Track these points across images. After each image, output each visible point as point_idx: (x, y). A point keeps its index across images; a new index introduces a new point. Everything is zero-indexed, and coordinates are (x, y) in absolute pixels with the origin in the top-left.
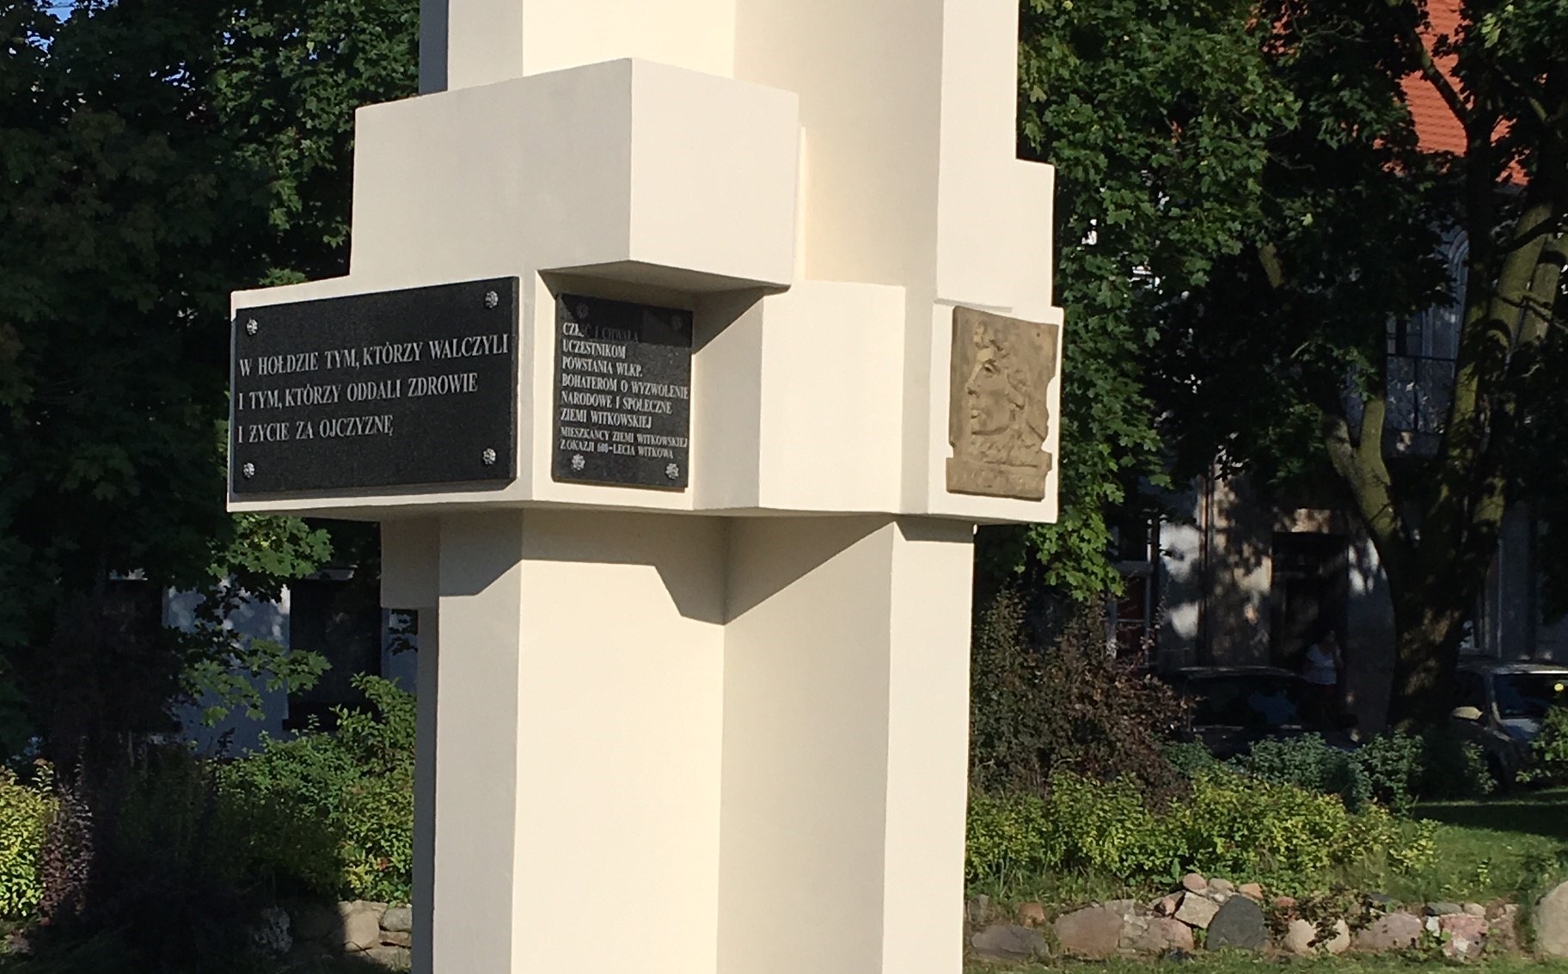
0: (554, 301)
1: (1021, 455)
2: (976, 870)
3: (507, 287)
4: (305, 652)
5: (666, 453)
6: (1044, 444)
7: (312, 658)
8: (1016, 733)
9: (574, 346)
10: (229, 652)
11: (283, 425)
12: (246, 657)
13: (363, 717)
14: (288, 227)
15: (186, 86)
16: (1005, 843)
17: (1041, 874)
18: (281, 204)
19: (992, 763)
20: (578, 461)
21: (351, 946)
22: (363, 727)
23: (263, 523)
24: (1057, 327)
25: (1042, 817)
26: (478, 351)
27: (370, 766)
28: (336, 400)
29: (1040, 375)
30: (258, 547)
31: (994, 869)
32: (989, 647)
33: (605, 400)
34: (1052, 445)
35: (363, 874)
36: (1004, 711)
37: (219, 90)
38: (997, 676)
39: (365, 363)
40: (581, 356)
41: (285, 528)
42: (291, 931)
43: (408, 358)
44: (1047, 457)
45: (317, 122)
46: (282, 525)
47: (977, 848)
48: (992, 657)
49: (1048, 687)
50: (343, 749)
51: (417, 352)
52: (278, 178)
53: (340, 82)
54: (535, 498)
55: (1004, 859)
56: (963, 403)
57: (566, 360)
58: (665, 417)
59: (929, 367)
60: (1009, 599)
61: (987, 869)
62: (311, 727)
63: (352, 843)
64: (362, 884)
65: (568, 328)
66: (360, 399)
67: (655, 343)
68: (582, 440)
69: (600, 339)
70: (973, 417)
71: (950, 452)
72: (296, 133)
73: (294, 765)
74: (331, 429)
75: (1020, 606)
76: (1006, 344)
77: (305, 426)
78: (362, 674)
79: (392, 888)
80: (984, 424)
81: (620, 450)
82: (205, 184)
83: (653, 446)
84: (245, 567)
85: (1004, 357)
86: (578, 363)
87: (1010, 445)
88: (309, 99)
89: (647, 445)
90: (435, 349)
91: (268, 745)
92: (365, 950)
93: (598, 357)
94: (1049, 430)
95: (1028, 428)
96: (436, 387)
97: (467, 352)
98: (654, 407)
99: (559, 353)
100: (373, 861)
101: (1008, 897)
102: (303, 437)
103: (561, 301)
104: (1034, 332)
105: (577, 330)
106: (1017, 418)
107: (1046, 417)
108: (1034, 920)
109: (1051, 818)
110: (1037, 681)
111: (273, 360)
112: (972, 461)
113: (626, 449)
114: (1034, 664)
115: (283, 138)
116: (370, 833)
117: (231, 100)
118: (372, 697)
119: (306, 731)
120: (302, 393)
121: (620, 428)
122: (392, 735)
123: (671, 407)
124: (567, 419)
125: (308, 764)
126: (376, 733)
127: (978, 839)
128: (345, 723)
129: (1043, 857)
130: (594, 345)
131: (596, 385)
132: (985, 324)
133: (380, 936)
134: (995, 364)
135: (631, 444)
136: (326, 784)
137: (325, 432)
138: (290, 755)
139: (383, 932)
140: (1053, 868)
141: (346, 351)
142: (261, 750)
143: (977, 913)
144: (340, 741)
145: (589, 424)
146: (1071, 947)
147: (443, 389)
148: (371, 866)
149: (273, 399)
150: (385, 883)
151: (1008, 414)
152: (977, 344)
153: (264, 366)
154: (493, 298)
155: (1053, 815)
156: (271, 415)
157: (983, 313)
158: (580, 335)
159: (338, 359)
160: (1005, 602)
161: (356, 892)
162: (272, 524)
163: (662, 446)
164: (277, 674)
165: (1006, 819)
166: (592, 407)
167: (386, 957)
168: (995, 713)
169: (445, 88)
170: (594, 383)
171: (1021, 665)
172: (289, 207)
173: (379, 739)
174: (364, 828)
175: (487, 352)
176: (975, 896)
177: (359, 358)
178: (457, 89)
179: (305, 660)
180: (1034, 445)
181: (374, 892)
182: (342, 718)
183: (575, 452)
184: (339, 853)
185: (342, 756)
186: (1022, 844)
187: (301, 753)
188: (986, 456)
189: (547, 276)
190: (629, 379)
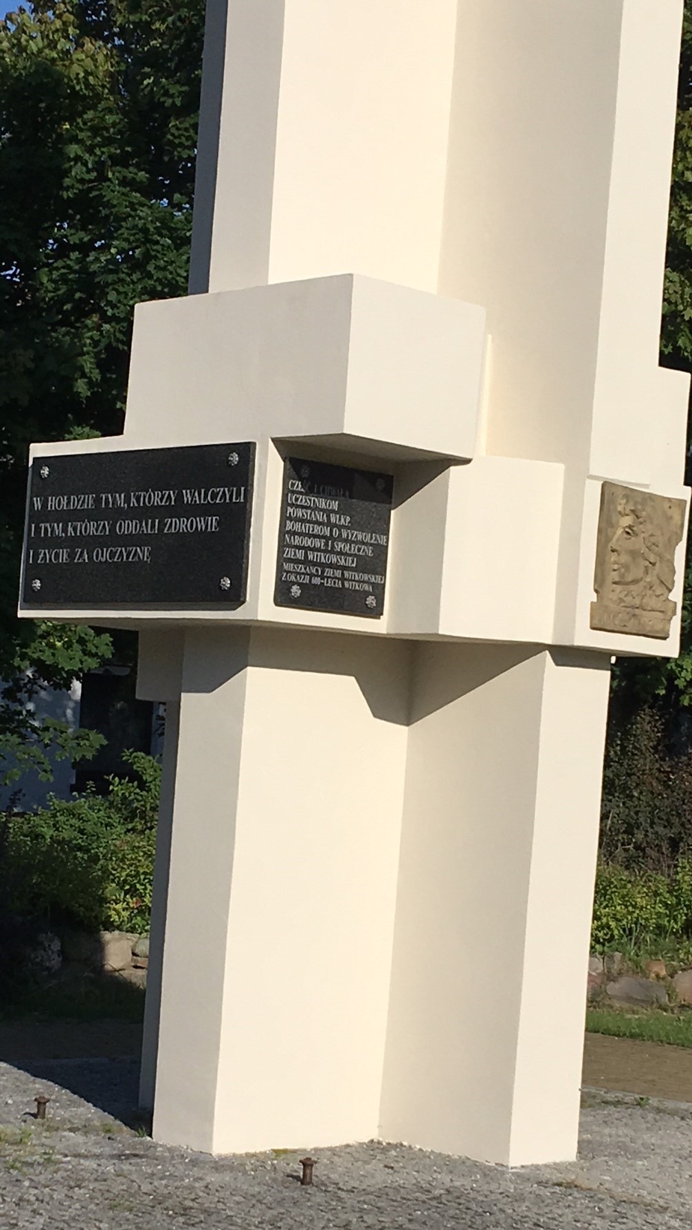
0: (282, 463)
1: (652, 602)
2: (613, 931)
3: (246, 450)
4: (86, 730)
5: (367, 587)
6: (671, 595)
7: (93, 735)
8: (652, 824)
9: (297, 499)
10: (27, 727)
11: (65, 551)
12: (40, 733)
13: (131, 784)
14: (89, 394)
15: (18, 280)
16: (637, 911)
17: (665, 938)
18: (84, 375)
19: (631, 847)
20: (296, 591)
21: (108, 967)
22: (130, 793)
23: (59, 628)
24: (685, 501)
25: (668, 892)
26: (220, 500)
27: (134, 824)
28: (107, 533)
29: (669, 540)
30: (52, 646)
31: (627, 932)
32: (633, 754)
33: (319, 543)
34: (677, 595)
35: (121, 911)
36: (643, 807)
37: (42, 284)
38: (639, 777)
39: (132, 505)
40: (303, 507)
41: (75, 631)
42: (62, 952)
43: (166, 502)
44: (673, 605)
45: (116, 311)
46: (73, 629)
47: (615, 915)
48: (635, 762)
49: (680, 788)
50: (113, 810)
51: (173, 499)
52: (83, 354)
53: (135, 280)
54: (260, 618)
55: (636, 924)
56: (607, 559)
57: (290, 510)
58: (367, 559)
59: (580, 528)
60: (651, 716)
61: (622, 932)
62: (89, 791)
63: (114, 885)
64: (119, 918)
65: (293, 485)
66: (126, 532)
67: (363, 500)
68: (300, 574)
69: (319, 494)
70: (614, 570)
71: (594, 597)
72: (100, 319)
73: (74, 820)
74: (102, 556)
75: (660, 723)
76: (644, 513)
77: (82, 553)
78: (131, 750)
79: (145, 923)
80: (622, 576)
81: (330, 584)
82: (25, 357)
83: (356, 582)
84: (44, 662)
85: (641, 523)
86: (300, 513)
87: (644, 593)
88: (110, 293)
89: (351, 580)
90: (187, 496)
91: (53, 805)
92: (118, 971)
93: (316, 509)
94: (676, 584)
95: (658, 581)
96: (186, 526)
97: (212, 500)
98: (359, 550)
99: (285, 504)
100: (130, 900)
101: (638, 956)
102: (81, 561)
103: (288, 463)
104: (667, 505)
105: (300, 486)
106: (650, 572)
107: (674, 572)
108: (658, 976)
109: (675, 893)
110: (671, 783)
111: (60, 499)
112: (611, 605)
113: (335, 582)
114: (669, 770)
115: (88, 322)
116: (128, 878)
117: (50, 292)
118: (139, 769)
119: (84, 794)
120: (81, 526)
121: (331, 566)
122: (152, 801)
123: (373, 551)
124: (289, 556)
125: (84, 821)
126: (140, 798)
127: (615, 907)
128: (116, 789)
129: (667, 924)
130: (313, 498)
131: (313, 531)
132: (626, 497)
133: (132, 960)
134: (635, 529)
135: (339, 579)
136: (98, 837)
137: (97, 558)
138: (71, 813)
139: (135, 957)
140: (675, 934)
141: (117, 495)
142: (47, 807)
143: (612, 966)
144: (111, 803)
145: (306, 562)
146: (686, 998)
147: (191, 528)
148: (128, 904)
149: (58, 530)
150: (139, 918)
151: (643, 569)
152: (620, 512)
153: (52, 503)
154: (235, 458)
155: (676, 891)
156: (54, 543)
157: (626, 487)
158: (303, 490)
159: (110, 500)
160: (648, 718)
161: (115, 924)
162: (65, 628)
163: (364, 582)
164: (64, 747)
165: (639, 893)
166: (309, 548)
167: (136, 977)
168: (636, 807)
169: (207, 292)
170: (311, 529)
171: (659, 770)
172: (90, 378)
173: (142, 803)
174: (124, 874)
175: (228, 501)
176: (610, 953)
177: (127, 500)
178: (215, 292)
179: (87, 737)
180: (662, 594)
181: (129, 925)
182: (113, 785)
183: (294, 583)
184: (103, 893)
185: (112, 816)
186: (651, 913)
187: (79, 812)
188: (624, 602)
189: (280, 443)
190: (340, 527)
